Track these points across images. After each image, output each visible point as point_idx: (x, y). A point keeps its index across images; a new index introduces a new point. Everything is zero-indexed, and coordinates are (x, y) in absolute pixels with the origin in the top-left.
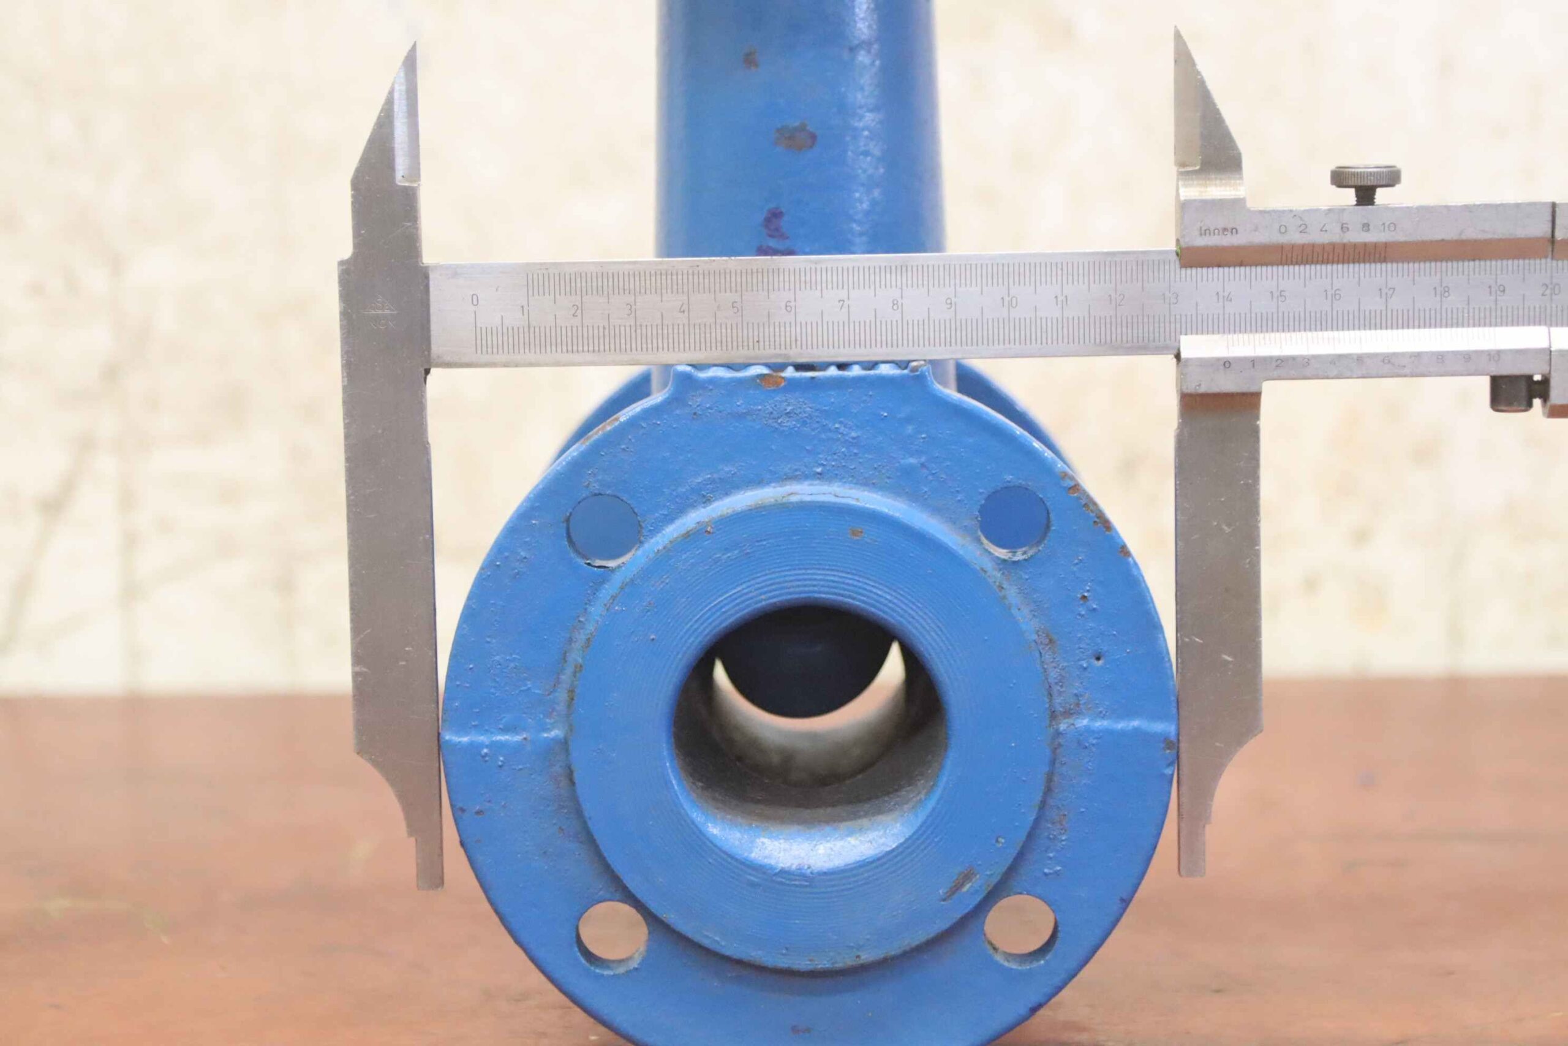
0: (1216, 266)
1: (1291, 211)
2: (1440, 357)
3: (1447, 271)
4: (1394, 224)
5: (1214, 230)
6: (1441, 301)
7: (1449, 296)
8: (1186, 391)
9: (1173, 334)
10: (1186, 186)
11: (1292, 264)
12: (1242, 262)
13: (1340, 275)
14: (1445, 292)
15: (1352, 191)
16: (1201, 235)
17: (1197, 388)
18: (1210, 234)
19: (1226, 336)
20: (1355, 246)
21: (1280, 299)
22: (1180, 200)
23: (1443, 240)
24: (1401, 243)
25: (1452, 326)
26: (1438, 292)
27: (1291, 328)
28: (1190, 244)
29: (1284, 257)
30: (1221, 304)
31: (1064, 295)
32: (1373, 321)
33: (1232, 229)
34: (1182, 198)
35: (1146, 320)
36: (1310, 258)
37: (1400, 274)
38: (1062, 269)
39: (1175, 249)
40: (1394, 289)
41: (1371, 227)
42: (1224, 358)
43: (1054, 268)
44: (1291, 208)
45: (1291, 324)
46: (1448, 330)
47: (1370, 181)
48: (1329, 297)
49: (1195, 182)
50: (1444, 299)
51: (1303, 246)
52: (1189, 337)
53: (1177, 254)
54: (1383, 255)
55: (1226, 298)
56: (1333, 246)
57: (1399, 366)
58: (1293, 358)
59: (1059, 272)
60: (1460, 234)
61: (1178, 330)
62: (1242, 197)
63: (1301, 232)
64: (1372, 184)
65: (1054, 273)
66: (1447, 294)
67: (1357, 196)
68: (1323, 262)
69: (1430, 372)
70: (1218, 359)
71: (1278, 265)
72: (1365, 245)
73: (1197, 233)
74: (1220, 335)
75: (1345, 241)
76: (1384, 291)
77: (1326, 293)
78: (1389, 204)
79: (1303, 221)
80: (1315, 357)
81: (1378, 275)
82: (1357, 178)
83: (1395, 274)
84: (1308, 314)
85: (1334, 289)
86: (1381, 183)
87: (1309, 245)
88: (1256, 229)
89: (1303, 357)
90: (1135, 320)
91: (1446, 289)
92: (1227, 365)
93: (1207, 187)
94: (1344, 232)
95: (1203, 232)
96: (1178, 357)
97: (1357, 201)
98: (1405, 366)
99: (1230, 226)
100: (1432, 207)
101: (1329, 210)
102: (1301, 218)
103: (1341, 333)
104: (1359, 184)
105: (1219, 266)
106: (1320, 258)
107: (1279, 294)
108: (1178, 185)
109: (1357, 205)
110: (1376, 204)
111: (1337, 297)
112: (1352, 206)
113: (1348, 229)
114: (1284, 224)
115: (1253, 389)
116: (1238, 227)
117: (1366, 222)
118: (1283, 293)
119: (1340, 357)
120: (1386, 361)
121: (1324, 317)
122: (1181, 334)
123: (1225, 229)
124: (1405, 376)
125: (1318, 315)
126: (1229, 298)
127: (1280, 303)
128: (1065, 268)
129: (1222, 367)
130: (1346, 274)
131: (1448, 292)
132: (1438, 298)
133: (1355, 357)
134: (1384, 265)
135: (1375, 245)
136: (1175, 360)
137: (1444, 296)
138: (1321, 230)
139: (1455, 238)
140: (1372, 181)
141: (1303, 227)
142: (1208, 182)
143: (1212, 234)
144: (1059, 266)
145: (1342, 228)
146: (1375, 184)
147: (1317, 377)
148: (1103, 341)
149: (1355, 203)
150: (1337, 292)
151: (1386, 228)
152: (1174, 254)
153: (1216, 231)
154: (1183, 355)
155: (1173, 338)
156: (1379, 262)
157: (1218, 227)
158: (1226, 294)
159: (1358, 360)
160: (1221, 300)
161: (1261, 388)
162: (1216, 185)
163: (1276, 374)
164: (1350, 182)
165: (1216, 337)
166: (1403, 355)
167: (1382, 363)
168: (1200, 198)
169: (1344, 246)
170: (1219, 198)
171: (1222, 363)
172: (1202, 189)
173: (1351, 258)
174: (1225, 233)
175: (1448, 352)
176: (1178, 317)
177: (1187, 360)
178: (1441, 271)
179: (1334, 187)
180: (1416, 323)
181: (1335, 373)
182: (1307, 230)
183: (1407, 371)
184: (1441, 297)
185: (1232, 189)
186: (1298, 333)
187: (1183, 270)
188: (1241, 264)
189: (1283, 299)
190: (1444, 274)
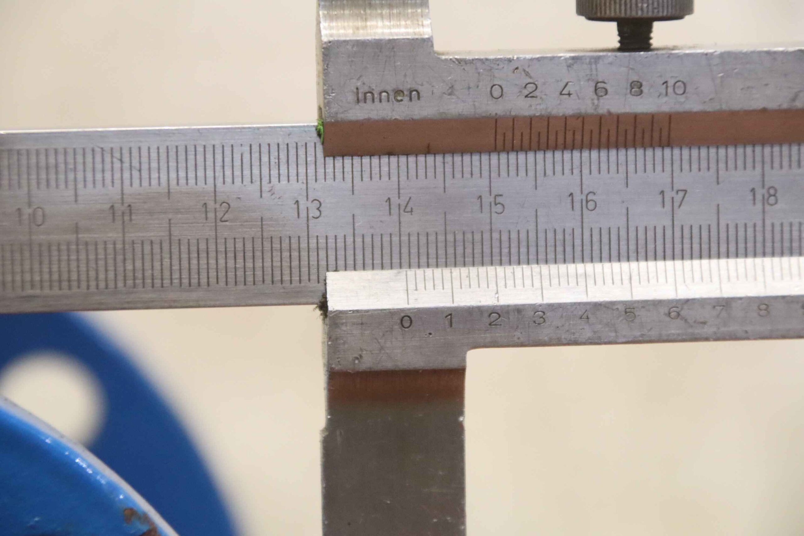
0: (385, 154)
1: (510, 60)
2: (763, 307)
3: (772, 162)
4: (684, 84)
5: (380, 93)
6: (764, 212)
7: (776, 203)
8: (337, 368)
9: (314, 271)
10: (331, 18)
11: (513, 149)
12: (428, 146)
13: (594, 167)
14: (770, 196)
15: (613, 26)
16: (358, 101)
17: (357, 362)
18: (373, 101)
19: (403, 271)
20: (618, 118)
21: (494, 209)
22: (322, 41)
23: (764, 111)
24: (696, 113)
25: (782, 254)
26: (759, 197)
27: (514, 258)
28: (341, 116)
29: (500, 138)
30: (395, 217)
31: (126, 205)
32: (651, 246)
33: (411, 92)
34: (325, 39)
35: (267, 245)
36: (543, 140)
37: (695, 166)
38: (121, 161)
39: (316, 124)
40: (685, 191)
41: (645, 89)
42: (402, 310)
43: (108, 159)
44: (510, 56)
45: (514, 250)
46: (776, 260)
47: (642, 9)
48: (577, 206)
49: (347, 12)
50: (767, 207)
51: (531, 119)
52: (341, 274)
53: (319, 135)
54: (665, 133)
55: (402, 208)
56: (582, 118)
57: (695, 322)
58: (519, 310)
59: (117, 165)
60: (794, 100)
61: (323, 263)
62: (426, 36)
63: (526, 96)
64: (645, 15)
65: (108, 166)
66: (772, 200)
67: (621, 33)
68: (565, 148)
69: (746, 332)
70: (391, 313)
71: (489, 152)
72: (635, 117)
73: (351, 98)
74: (394, 272)
75: (602, 110)
76: (668, 195)
77: (572, 200)
78: (674, 48)
79: (531, 77)
80: (552, 307)
81: (659, 168)
82: (620, 5)
83: (686, 166)
84: (541, 235)
85: (585, 192)
86: (660, 14)
87: (541, 117)
88: (451, 91)
89: (535, 308)
90: (249, 246)
91: (772, 192)
92: (406, 324)
93: (366, 20)
94: (599, 97)
95: (361, 96)
96: (323, 306)
97: (620, 42)
98: (704, 323)
99: (406, 87)
100: (746, 54)
101: (575, 59)
102: (527, 74)
103: (598, 266)
104: (623, 15)
105: (390, 154)
106: (561, 140)
107: (492, 199)
108: (318, 15)
109: (620, 50)
110: (652, 47)
111: (591, 205)
112: (613, 50)
113: (606, 92)
114: (499, 83)
115: (451, 363)
116: (420, 88)
117: (635, 78)
118: (499, 200)
119: (597, 306)
120: (673, 314)
121: (568, 238)
122: (328, 270)
123: (398, 92)
124: (707, 339)
125: (560, 236)
126: (408, 209)
127: (494, 215)
128: (126, 159)
129: (397, 327)
130: (604, 166)
131: (774, 195)
132: (759, 206)
133: (621, 308)
134: (667, 151)
135: (652, 118)
136: (318, 312)
137: (769, 204)
138: (561, 94)
139: (785, 106)
140: (645, 10)
141: (531, 87)
142: (368, 11)
143: (377, 100)
144: (117, 155)
145: (596, 90)
146: (650, 15)
147: (559, 343)
148: (194, 281)
149: (618, 45)
150: (590, 197)
151: (670, 90)
152: (315, 135)
153: (384, 94)
154: (332, 305)
155: (314, 277)
156: (660, 146)
157: (389, 88)
158: (403, 201)
159: (626, 312)
160: (395, 210)
161: (464, 360)
162: (382, 16)
163: (488, 337)
164: (608, 12)
165: (387, 274)
166: (702, 302)
167: (668, 319)
168: (354, 38)
169: (601, 118)
170: (387, 37)
171: (397, 319)
172: (360, 24)
173: (613, 139)
174: (399, 98)
175: (776, 298)
176: (322, 241)
177: (340, 313)
178: (763, 163)
179: (582, 19)
180: (723, 249)
181: (588, 334)
182: (537, 93)
183: (708, 330)
184: (763, 205)
185: (409, 22)
186: (525, 266)
187: (330, 160)
188: (428, 151)
189: (499, 208)
190: (767, 167)
